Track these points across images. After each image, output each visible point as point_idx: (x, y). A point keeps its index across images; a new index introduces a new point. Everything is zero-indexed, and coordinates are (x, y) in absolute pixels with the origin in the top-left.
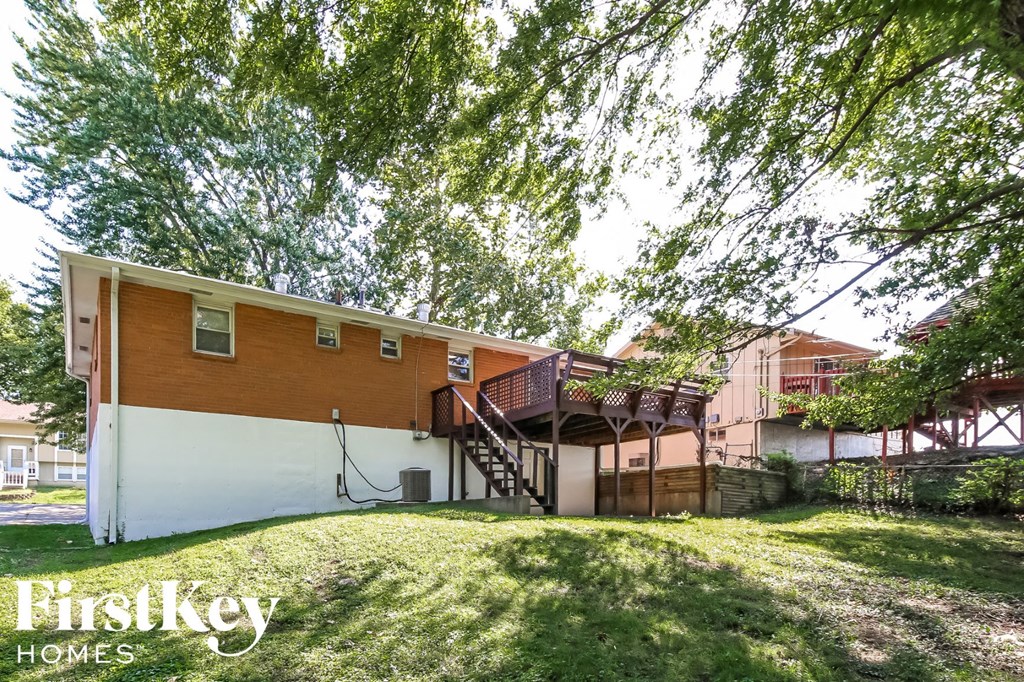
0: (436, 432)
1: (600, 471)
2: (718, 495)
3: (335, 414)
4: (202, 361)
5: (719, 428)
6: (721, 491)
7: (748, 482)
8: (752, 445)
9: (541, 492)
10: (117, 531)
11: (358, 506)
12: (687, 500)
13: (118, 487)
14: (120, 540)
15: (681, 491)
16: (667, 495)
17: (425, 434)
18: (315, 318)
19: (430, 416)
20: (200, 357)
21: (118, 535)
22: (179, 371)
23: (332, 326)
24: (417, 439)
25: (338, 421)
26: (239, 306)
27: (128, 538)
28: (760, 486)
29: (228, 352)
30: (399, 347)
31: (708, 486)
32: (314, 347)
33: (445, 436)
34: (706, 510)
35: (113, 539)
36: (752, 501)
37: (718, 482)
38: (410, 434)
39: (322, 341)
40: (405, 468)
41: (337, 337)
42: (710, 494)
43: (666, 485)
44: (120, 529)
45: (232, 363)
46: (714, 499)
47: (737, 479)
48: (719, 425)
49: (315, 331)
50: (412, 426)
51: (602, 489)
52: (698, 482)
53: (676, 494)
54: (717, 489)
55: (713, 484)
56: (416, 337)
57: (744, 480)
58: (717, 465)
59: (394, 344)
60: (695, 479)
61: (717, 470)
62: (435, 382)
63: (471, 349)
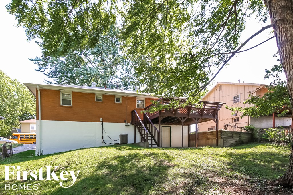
0: (132, 123)
1: (190, 133)
2: (222, 140)
3: (101, 120)
4: (63, 108)
5: (237, 118)
6: (223, 139)
7: (235, 135)
8: (247, 123)
9: (157, 140)
10: (41, 152)
11: (107, 145)
12: (213, 142)
13: (41, 141)
14: (41, 154)
15: (211, 139)
16: (207, 140)
17: (129, 124)
18: (95, 94)
19: (131, 119)
20: (62, 106)
21: (41, 153)
22: (57, 111)
23: (100, 95)
24: (126, 126)
25: (102, 122)
26: (73, 92)
27: (43, 154)
28: (240, 137)
29: (71, 105)
30: (121, 100)
31: (219, 137)
32: (95, 102)
33: (134, 124)
34: (218, 145)
35: (39, 154)
36: (236, 142)
37: (222, 136)
38: (125, 124)
39: (97, 100)
40: (121, 134)
41: (102, 98)
42: (219, 140)
43: (207, 137)
44: (42, 152)
45: (71, 108)
46: (221, 141)
47: (230, 135)
48: (237, 117)
49: (95, 97)
50: (125, 122)
51: (190, 138)
52: (216, 136)
53: (210, 140)
54: (221, 138)
55: (220, 136)
56: (126, 97)
57: (233, 135)
58: (221, 130)
59: (120, 99)
60: (215, 135)
61: (222, 132)
62: (132, 109)
63: (144, 99)
